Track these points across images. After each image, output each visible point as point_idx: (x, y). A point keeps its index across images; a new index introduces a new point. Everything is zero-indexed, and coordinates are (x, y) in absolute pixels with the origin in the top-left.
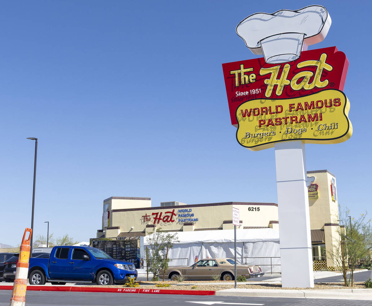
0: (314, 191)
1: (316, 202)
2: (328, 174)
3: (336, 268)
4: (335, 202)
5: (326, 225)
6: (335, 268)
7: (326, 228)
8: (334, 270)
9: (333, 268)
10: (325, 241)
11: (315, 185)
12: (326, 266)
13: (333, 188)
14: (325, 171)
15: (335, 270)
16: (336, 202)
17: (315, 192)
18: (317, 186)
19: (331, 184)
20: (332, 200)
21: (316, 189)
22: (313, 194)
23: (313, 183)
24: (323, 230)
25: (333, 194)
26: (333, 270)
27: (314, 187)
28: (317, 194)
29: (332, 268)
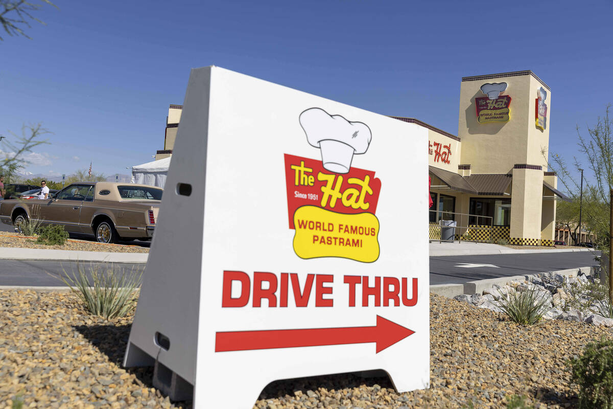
0: (502, 108)
1: (504, 127)
2: (532, 78)
3: (526, 241)
4: (542, 132)
5: (517, 166)
6: (524, 241)
7: (516, 172)
8: (522, 245)
9: (520, 241)
10: (511, 195)
11: (506, 98)
12: (509, 236)
13: (540, 107)
14: (527, 73)
15: (524, 243)
16: (547, 131)
17: (504, 110)
18: (509, 99)
19: (538, 98)
20: (536, 126)
21: (507, 105)
22: (500, 114)
23: (503, 95)
24: (510, 176)
25: (539, 116)
26: (520, 243)
27: (505, 100)
28: (507, 113)
29: (518, 241)
